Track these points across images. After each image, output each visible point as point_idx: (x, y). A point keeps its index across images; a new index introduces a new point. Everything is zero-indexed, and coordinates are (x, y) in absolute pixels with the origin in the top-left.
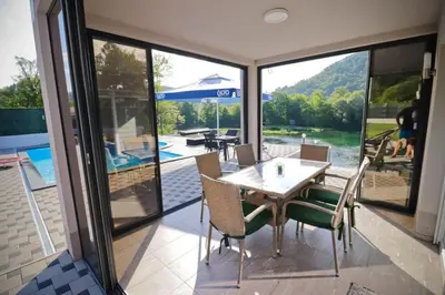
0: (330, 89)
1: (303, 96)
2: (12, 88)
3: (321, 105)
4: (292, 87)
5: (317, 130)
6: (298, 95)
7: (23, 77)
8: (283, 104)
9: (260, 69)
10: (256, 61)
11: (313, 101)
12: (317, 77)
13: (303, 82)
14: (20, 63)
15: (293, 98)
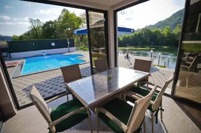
0: (175, 25)
1: (159, 29)
2: (29, 32)
3: (169, 34)
4: (154, 25)
5: (166, 47)
6: (156, 29)
7: (33, 27)
8: (148, 34)
9: (115, 12)
10: (112, 7)
11: (164, 32)
12: (168, 19)
13: (160, 22)
14: (31, 21)
15: (153, 31)
